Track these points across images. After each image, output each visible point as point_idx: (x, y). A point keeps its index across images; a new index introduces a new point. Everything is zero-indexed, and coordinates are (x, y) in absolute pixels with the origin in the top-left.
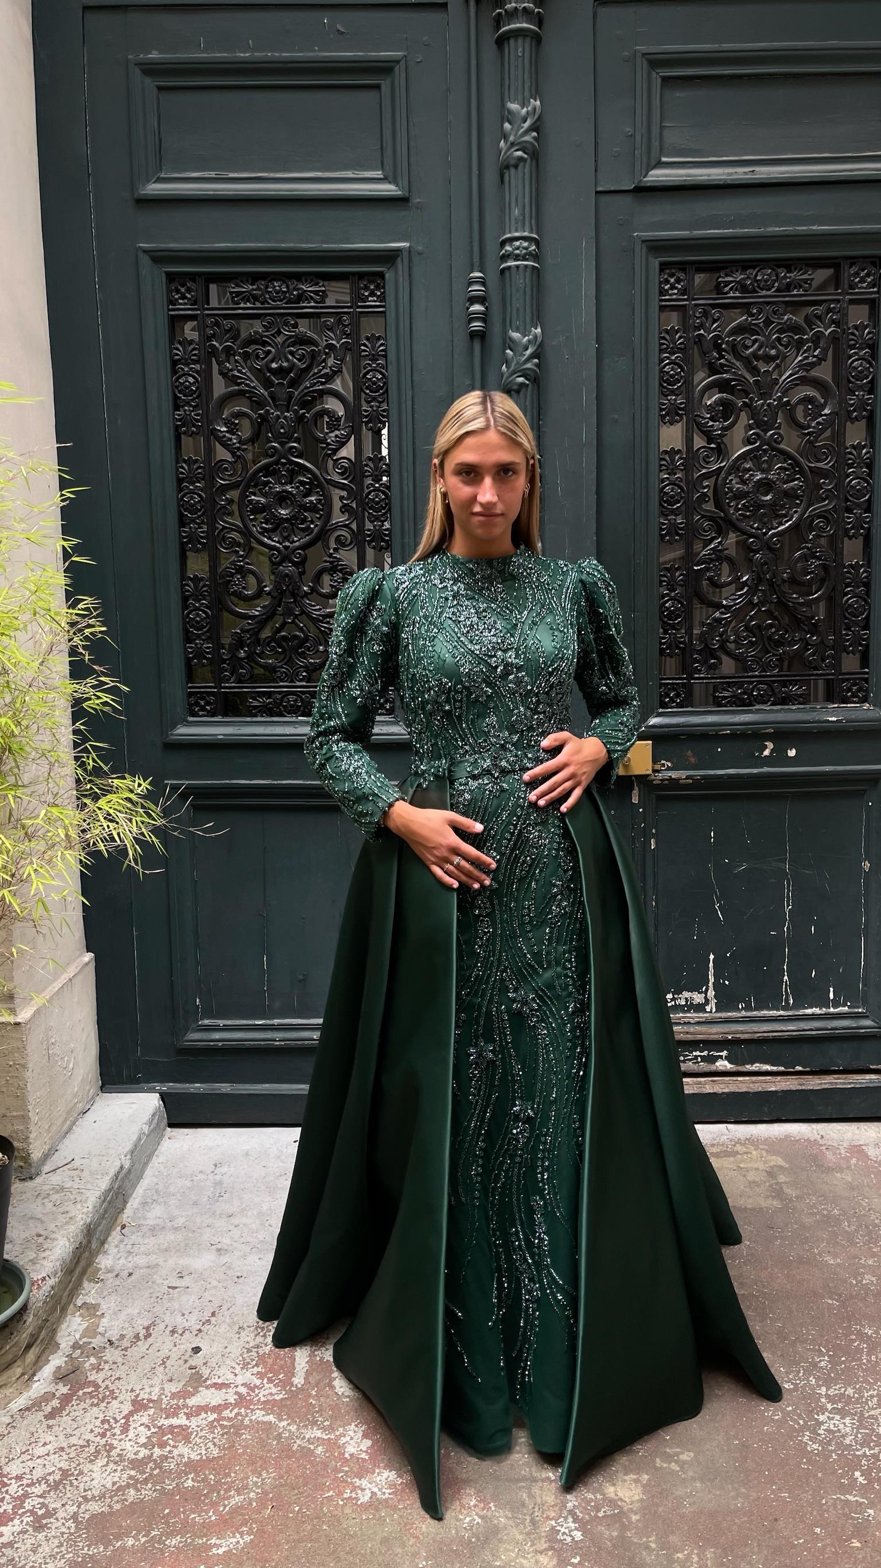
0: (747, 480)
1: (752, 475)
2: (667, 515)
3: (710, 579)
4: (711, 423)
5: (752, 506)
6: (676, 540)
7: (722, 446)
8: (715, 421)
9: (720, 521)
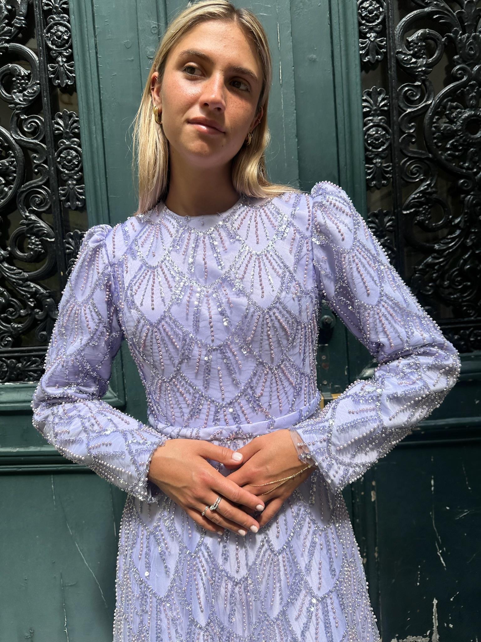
0: (454, 118)
1: (460, 113)
2: (373, 159)
3: (421, 223)
4: (414, 60)
5: (461, 145)
6: (384, 185)
7: (427, 83)
8: (418, 57)
9: (428, 162)
